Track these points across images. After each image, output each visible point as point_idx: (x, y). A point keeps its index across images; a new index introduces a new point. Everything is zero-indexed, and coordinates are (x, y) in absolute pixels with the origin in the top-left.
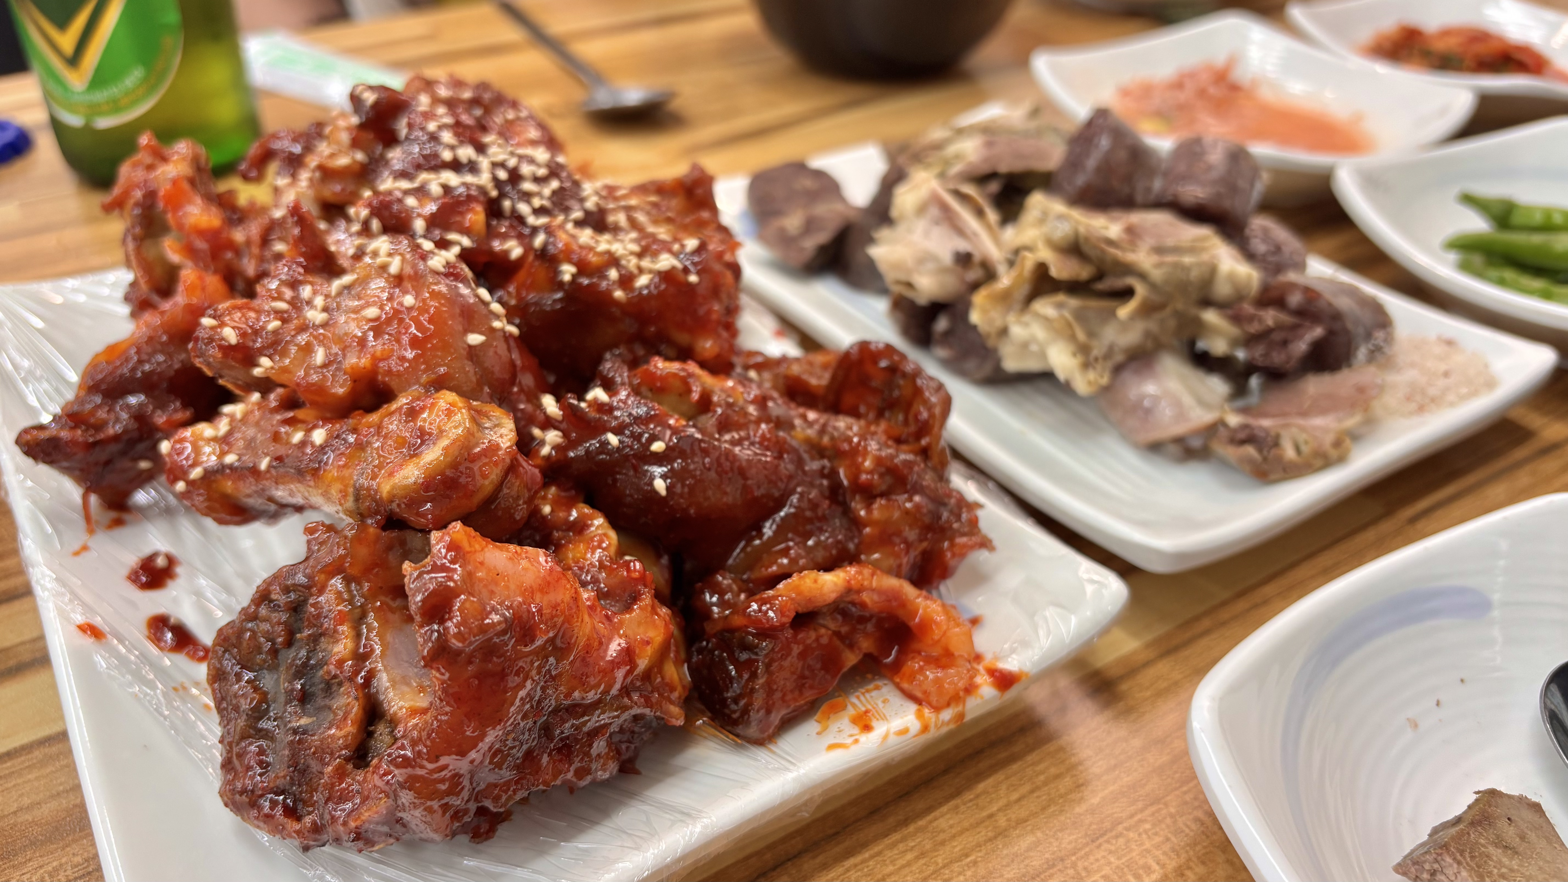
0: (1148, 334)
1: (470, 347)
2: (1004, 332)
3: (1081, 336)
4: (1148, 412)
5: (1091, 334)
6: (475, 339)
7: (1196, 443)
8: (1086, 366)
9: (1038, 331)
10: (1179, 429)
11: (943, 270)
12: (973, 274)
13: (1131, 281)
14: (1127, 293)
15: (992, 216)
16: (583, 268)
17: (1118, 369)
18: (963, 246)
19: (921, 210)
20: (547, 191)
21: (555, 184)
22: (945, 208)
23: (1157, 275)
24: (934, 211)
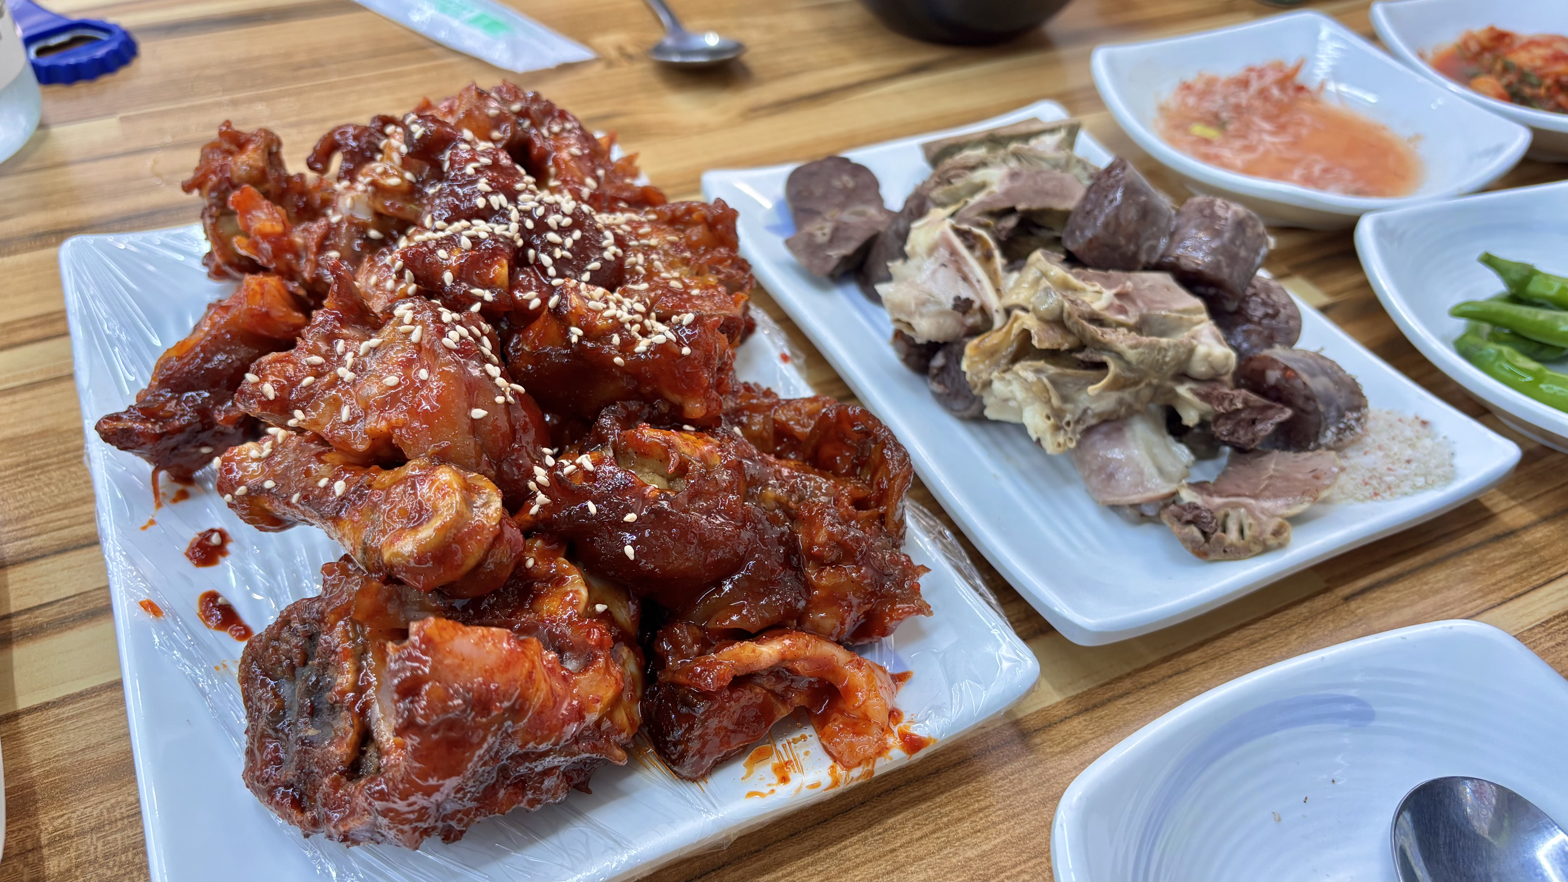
0: (1121, 402)
1: (473, 420)
2: (988, 384)
3: (1056, 402)
4: (1111, 476)
5: (1065, 399)
6: (478, 413)
7: (1150, 511)
8: (1057, 428)
9: (1017, 391)
10: (1135, 498)
11: (943, 313)
12: (972, 320)
13: (1105, 358)
14: (1102, 366)
15: (999, 260)
16: (589, 332)
17: (1089, 431)
18: (965, 293)
19: (932, 251)
20: (569, 242)
21: (577, 234)
22: (953, 252)
23: (1131, 355)
24: (943, 253)
